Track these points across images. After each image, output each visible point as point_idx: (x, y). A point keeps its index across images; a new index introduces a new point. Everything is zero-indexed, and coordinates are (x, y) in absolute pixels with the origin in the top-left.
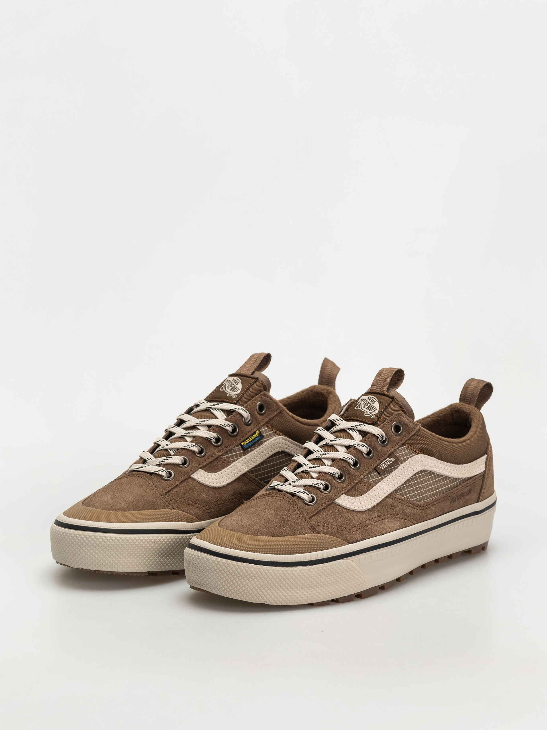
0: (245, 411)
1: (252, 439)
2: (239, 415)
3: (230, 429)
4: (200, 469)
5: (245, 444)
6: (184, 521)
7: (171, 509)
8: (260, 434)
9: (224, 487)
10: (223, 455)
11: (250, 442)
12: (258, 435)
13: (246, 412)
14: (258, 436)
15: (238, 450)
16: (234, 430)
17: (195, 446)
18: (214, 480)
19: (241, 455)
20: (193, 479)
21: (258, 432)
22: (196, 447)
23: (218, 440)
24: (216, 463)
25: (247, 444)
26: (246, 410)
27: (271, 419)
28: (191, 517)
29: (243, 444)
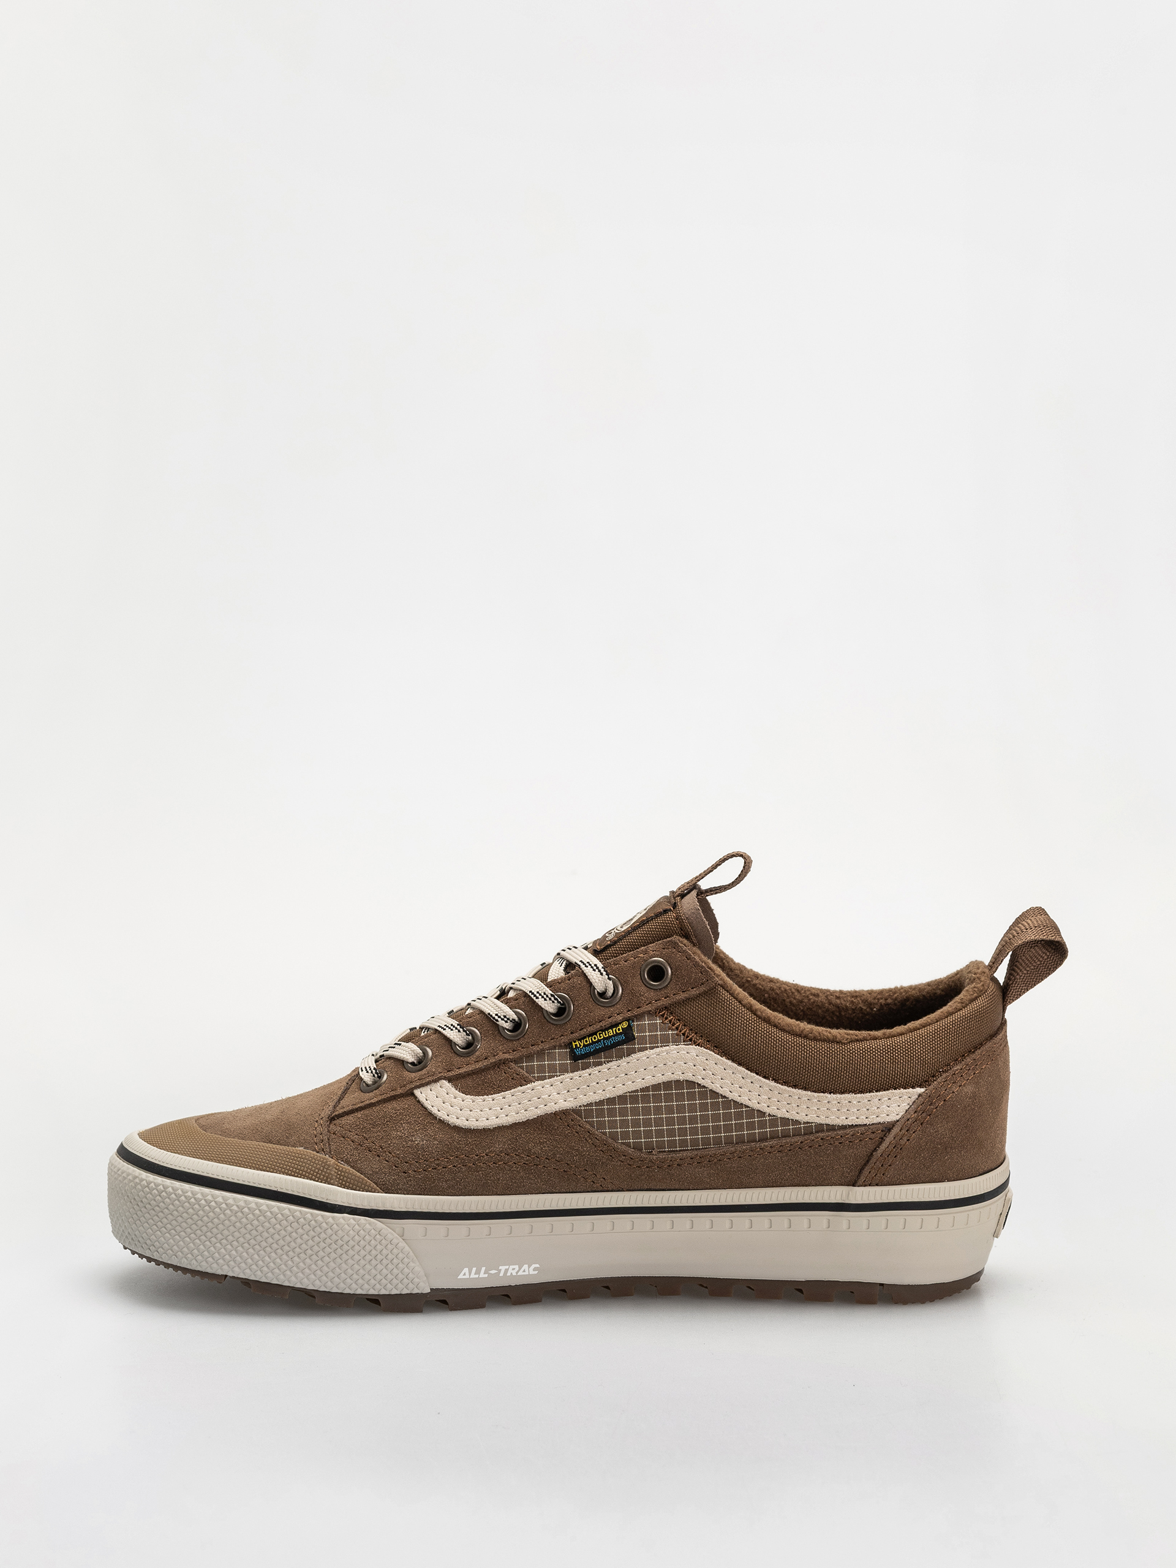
0: (599, 971)
1: (602, 1037)
2: (581, 978)
3: (550, 1007)
4: (445, 1083)
5: (580, 1045)
6: (332, 1181)
7: (318, 1152)
8: (628, 1031)
9: (485, 1131)
10: (516, 1061)
11: (593, 1043)
12: (621, 1031)
13: (602, 974)
14: (621, 1033)
15: (560, 1058)
16: (561, 1011)
17: (456, 1028)
18: (466, 1112)
19: (564, 1070)
20: (416, 1097)
21: (625, 1025)
22: (457, 1031)
23: (517, 1026)
24: (491, 1075)
25: (584, 1046)
26: (602, 970)
27: (679, 1003)
28: (359, 1177)
29: (576, 1045)
